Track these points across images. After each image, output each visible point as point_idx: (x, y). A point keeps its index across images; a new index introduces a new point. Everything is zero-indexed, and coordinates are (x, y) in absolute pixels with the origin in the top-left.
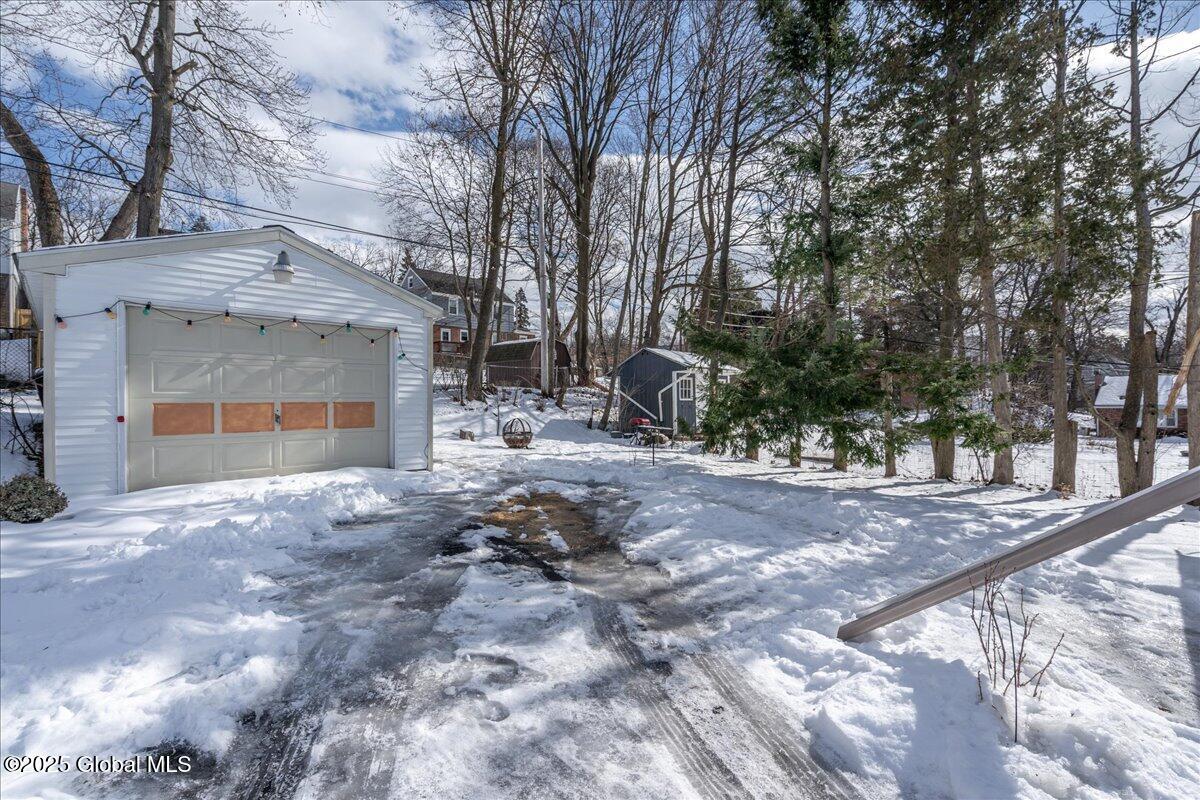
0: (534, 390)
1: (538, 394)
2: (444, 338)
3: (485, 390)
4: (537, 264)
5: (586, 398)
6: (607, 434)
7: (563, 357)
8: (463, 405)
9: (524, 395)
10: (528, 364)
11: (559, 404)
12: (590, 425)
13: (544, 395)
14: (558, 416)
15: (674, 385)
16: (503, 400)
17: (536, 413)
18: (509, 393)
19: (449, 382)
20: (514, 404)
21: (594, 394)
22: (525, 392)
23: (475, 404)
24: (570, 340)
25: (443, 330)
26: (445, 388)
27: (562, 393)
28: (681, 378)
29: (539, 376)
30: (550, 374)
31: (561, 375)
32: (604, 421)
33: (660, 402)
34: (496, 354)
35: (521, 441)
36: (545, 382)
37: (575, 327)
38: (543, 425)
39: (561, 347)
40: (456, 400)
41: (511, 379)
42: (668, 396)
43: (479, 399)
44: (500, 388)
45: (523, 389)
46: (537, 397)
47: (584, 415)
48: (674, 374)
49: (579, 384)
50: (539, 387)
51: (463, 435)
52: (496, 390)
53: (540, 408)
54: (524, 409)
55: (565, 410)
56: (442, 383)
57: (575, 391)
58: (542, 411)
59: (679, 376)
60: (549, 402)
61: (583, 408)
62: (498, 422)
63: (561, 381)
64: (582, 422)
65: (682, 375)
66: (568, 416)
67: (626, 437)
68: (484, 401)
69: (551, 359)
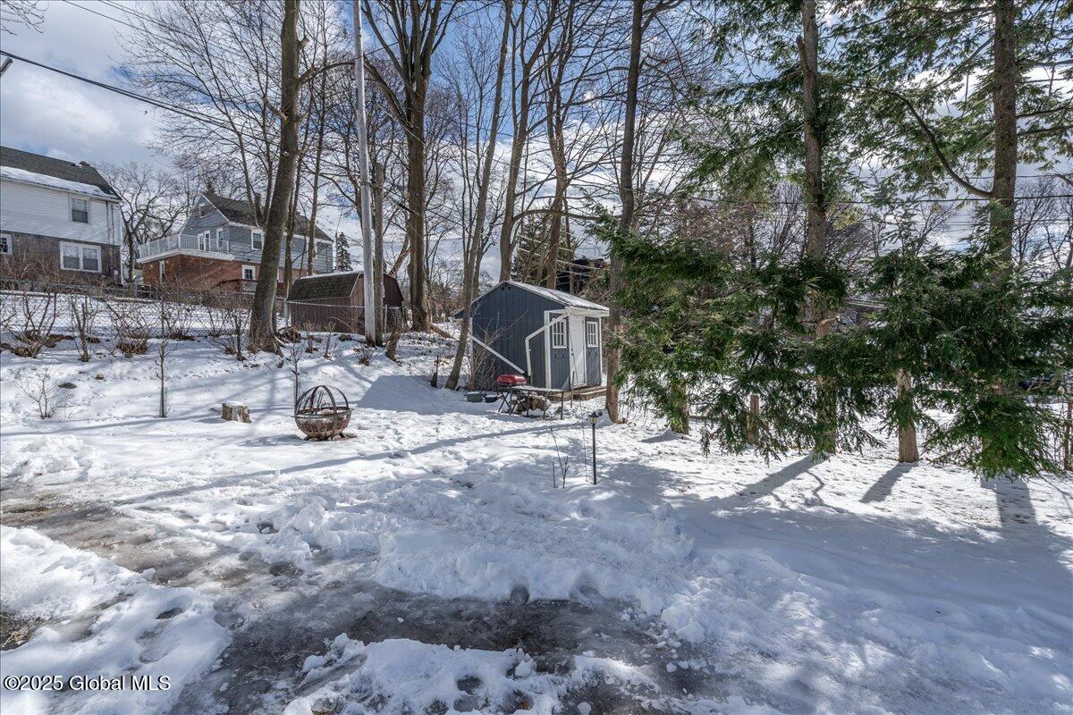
0: (356, 336)
1: (361, 342)
2: (247, 276)
3: (281, 337)
4: (358, 198)
5: (424, 345)
6: (460, 395)
7: (392, 293)
8: (241, 359)
9: (340, 343)
10: (347, 301)
11: (390, 355)
12: (434, 382)
13: (369, 342)
14: (389, 370)
15: (546, 328)
16: (308, 351)
17: (357, 367)
18: (319, 341)
19: (219, 325)
20: (326, 356)
21: (433, 341)
22: (342, 339)
23: (263, 358)
24: (402, 274)
25: (245, 267)
26: (214, 334)
27: (394, 339)
28: (555, 321)
29: (362, 318)
30: (377, 316)
31: (390, 314)
32: (454, 377)
33: (528, 350)
34: (303, 291)
35: (330, 426)
36: (370, 326)
37: (407, 260)
38: (369, 385)
39: (390, 282)
40: (229, 351)
41: (321, 321)
42: (538, 344)
43: (269, 349)
44: (303, 334)
45: (339, 334)
46: (359, 347)
47: (425, 367)
48: (547, 314)
49: (415, 328)
50: (362, 332)
51: (227, 413)
52: (298, 336)
53: (364, 361)
54: (341, 361)
55: (400, 364)
56: (209, 326)
57: (410, 337)
58: (367, 364)
59: (552, 316)
60: (377, 352)
61: (422, 358)
62: (297, 385)
63: (391, 323)
64: (423, 378)
65: (557, 316)
66: (404, 371)
67: (489, 400)
68: (278, 353)
69: (378, 295)
